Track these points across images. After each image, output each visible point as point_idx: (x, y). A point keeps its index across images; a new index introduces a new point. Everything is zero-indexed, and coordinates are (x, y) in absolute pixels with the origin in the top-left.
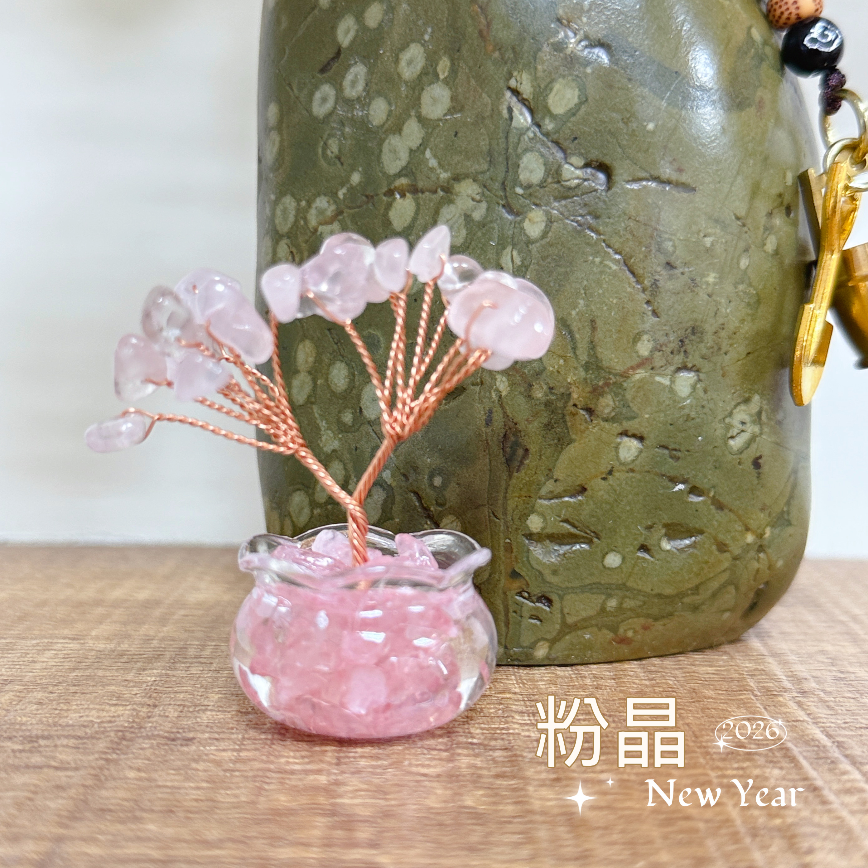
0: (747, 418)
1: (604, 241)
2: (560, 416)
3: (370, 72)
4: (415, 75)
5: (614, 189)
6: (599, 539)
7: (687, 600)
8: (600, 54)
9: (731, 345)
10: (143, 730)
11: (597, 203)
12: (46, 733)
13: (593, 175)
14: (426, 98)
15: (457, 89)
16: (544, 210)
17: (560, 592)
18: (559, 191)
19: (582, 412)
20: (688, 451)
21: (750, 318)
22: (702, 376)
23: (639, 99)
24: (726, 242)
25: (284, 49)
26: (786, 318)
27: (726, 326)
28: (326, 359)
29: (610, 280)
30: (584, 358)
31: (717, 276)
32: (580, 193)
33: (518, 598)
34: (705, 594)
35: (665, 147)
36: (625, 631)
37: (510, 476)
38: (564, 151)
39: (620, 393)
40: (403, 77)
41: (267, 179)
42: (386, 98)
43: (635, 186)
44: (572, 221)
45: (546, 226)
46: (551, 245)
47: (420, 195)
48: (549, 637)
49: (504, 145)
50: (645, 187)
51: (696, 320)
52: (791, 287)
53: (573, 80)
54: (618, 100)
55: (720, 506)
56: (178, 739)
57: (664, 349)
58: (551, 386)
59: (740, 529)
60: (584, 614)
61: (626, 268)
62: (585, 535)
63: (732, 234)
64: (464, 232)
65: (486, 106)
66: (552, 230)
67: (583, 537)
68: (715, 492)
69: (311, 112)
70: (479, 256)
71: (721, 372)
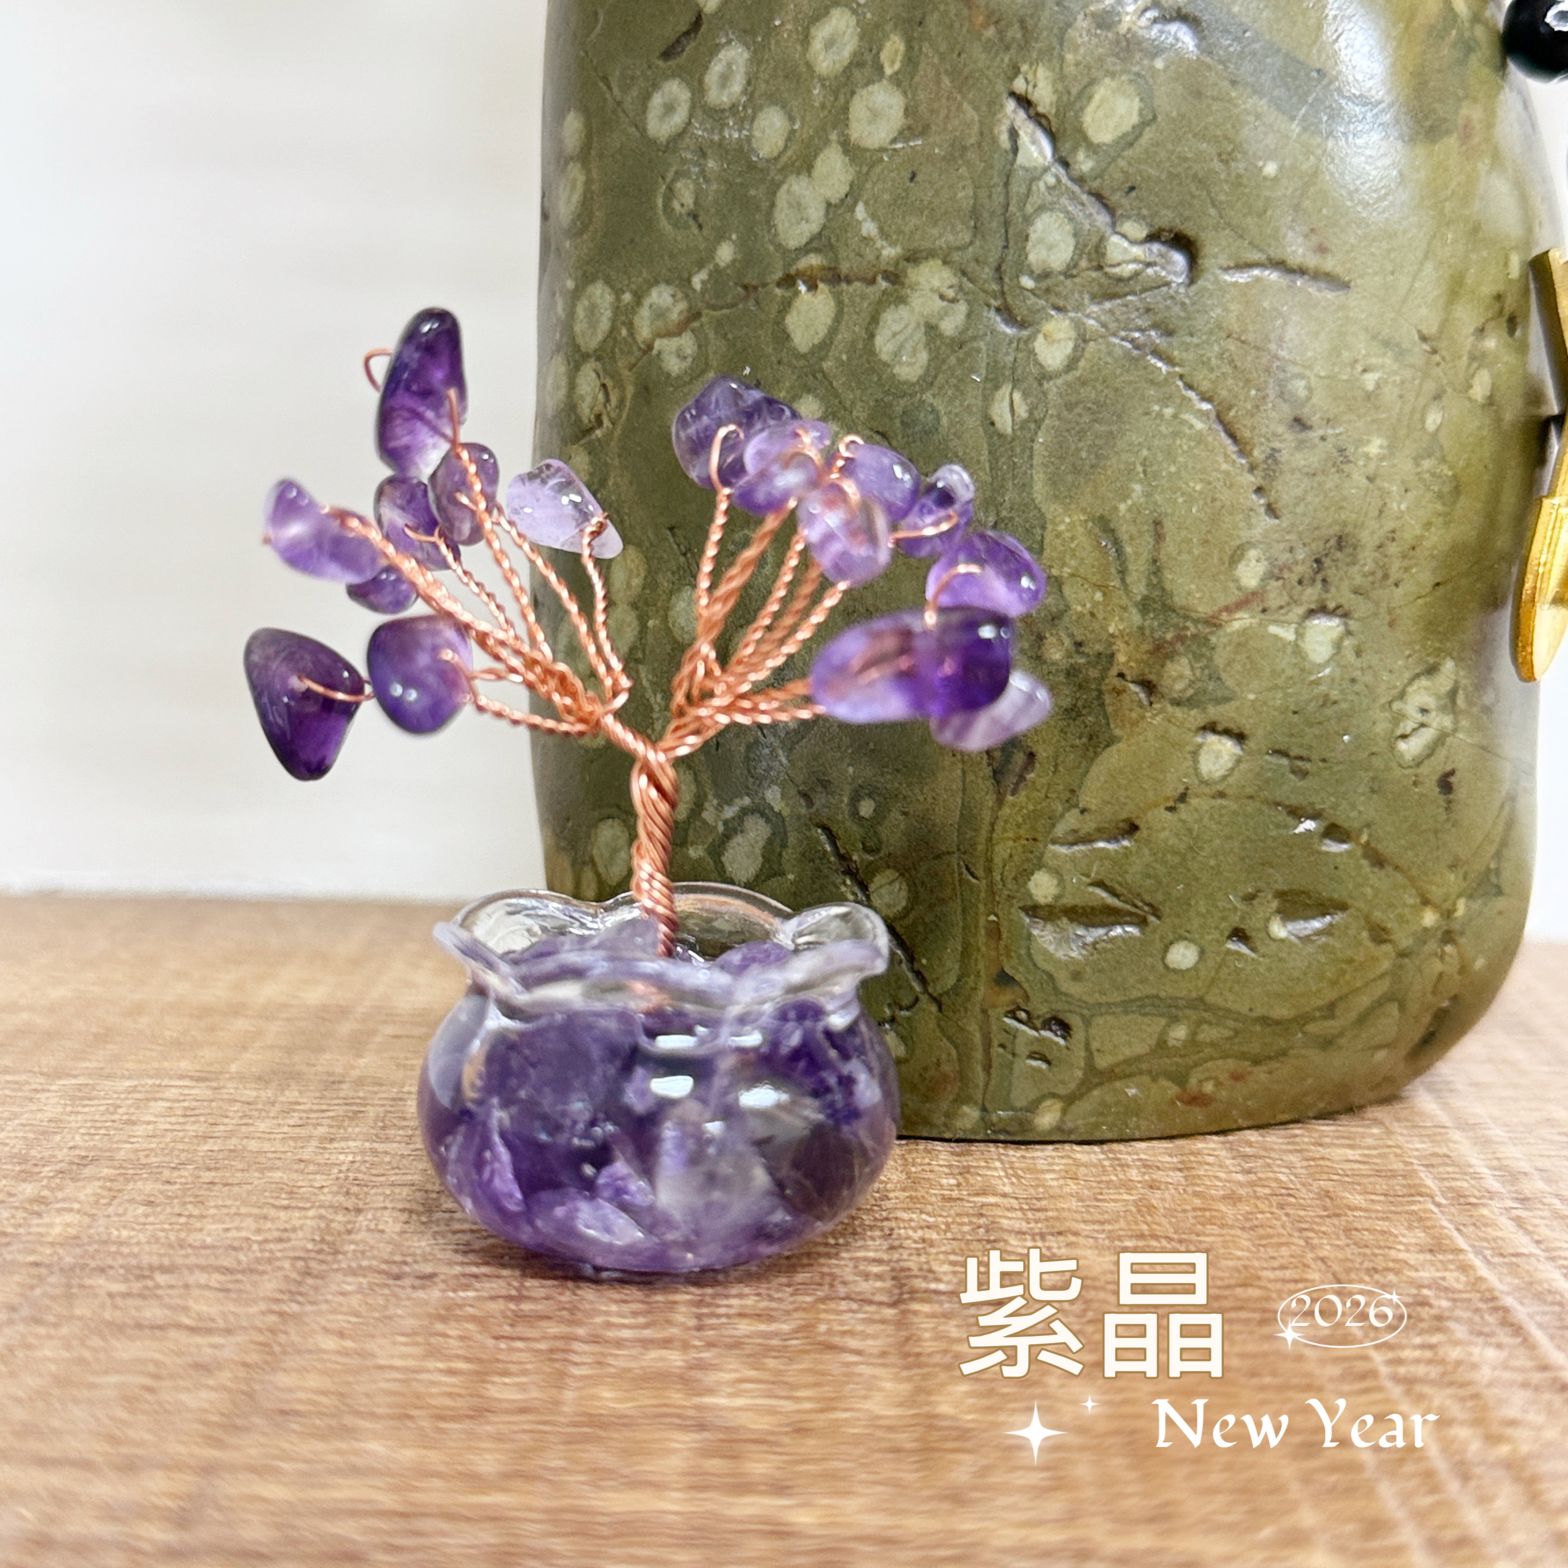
0: (1430, 702)
1: (1181, 377)
2: (1095, 694)
3: (756, 60)
4: (839, 67)
5: (1200, 282)
6: (1159, 917)
7: (1311, 1028)
8: (1180, 35)
9: (1407, 569)
11: (1168, 308)
12: (166, 1261)
13: (1161, 255)
14: (858, 109)
15: (914, 95)
16: (1072, 319)
17: (1085, 1012)
18: (1100, 285)
19: (1134, 688)
20: (1324, 760)
21: (1441, 519)
22: (1353, 625)
23: (1251, 118)
24: (1403, 382)
25: (596, 14)
27: (1397, 535)
28: (664, 582)
29: (1191, 449)
30: (1139, 590)
31: (1385, 443)
32: (1138, 288)
33: (1008, 1021)
34: (1345, 1018)
35: (1297, 207)
36: (1201, 1082)
37: (1000, 801)
38: (1110, 209)
39: (1202, 656)
40: (817, 69)
41: (559, 252)
42: (783, 107)
43: (1241, 278)
44: (1123, 339)
45: (1076, 348)
46: (1084, 384)
47: (844, 286)
48: (1062, 1091)
49: (1001, 199)
50: (1257, 279)
51: (1345, 524)
52: (1513, 463)
53: (1131, 81)
54: (1211, 119)
55: (1379, 861)
57: (1286, 575)
58: (1079, 639)
59: (1411, 901)
60: (1127, 1052)
61: (1220, 428)
62: (1133, 910)
63: (1413, 366)
64: (923, 357)
65: (969, 125)
66: (1087, 355)
67: (1130, 914)
68: (1370, 835)
69: (645, 130)
70: (951, 400)
71: (1388, 618)
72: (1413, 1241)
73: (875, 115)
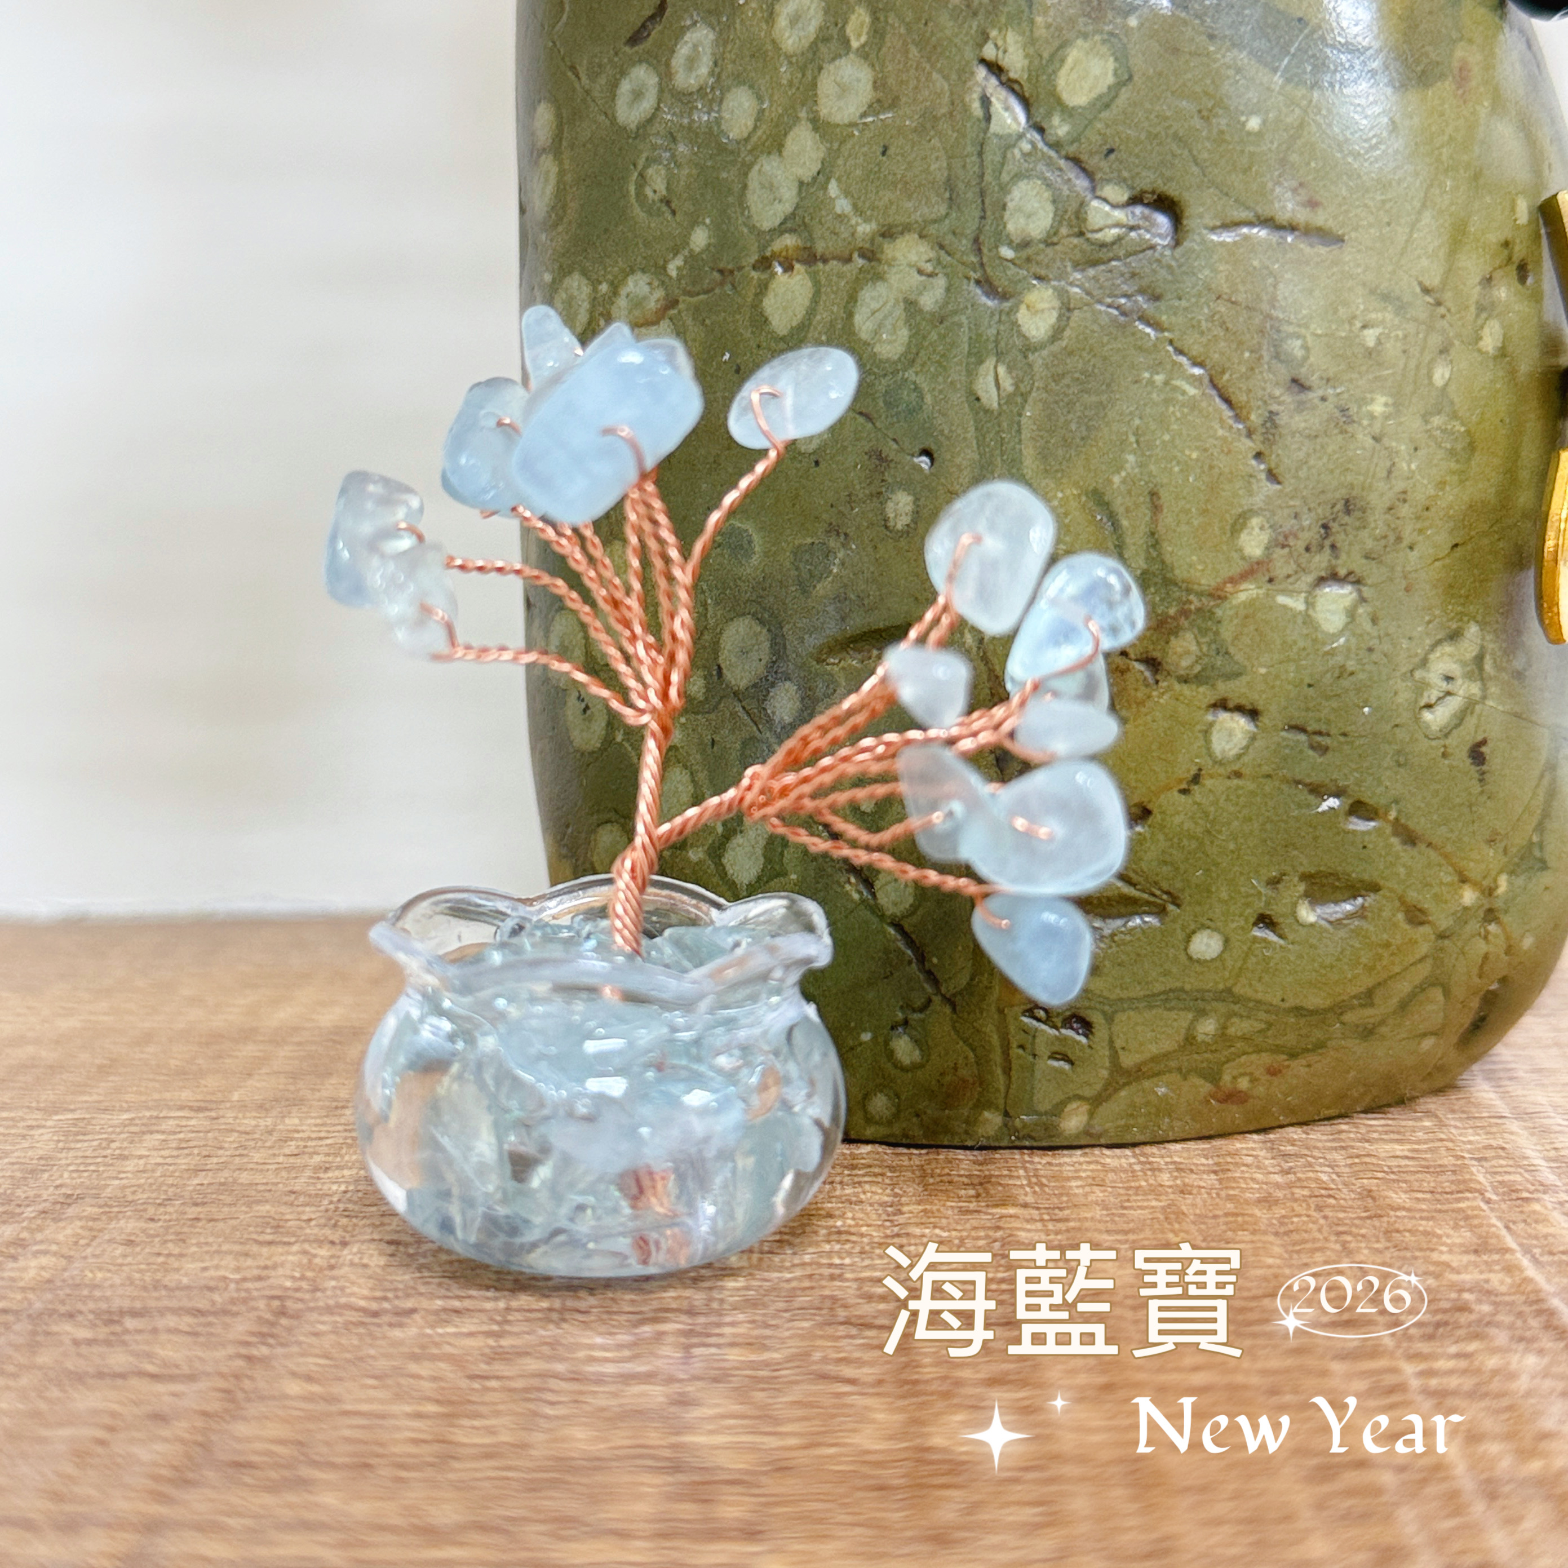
0: (1454, 669)
1: (1171, 342)
3: (722, 40)
4: (806, 43)
5: (1187, 244)
6: (1178, 906)
7: (1349, 1017)
9: (1420, 532)
10: (319, 1294)
11: (1154, 271)
12: (138, 1305)
13: (1146, 218)
14: (826, 85)
15: (884, 66)
16: (1055, 288)
17: (1107, 1008)
18: (1082, 251)
19: (1139, 666)
20: (1344, 735)
21: (1456, 478)
22: (1366, 592)
23: (1231, 72)
24: (1405, 337)
26: (1525, 475)
27: (1409, 496)
29: (1184, 416)
31: (1390, 401)
32: (1122, 253)
33: (1026, 1020)
34: (1385, 1005)
35: (1283, 162)
36: (1235, 1078)
38: (1089, 174)
39: (1207, 630)
40: (783, 47)
41: (536, 246)
42: (751, 87)
43: (1227, 237)
44: (1109, 306)
45: (1060, 317)
46: (1071, 353)
47: (820, 265)
48: (1087, 1092)
49: (976, 169)
50: (1246, 238)
51: (1352, 486)
52: (1532, 416)
53: (1104, 42)
54: (1189, 76)
55: (1410, 839)
56: (386, 1311)
57: (1291, 542)
59: (1448, 879)
60: (1154, 1049)
61: (1214, 392)
62: (1152, 899)
63: (1416, 320)
64: (904, 333)
65: (939, 96)
66: (1072, 324)
67: (1148, 903)
68: (1399, 812)
69: (614, 118)
70: (934, 377)
71: (1404, 583)
72: (1458, 1241)
73: (843, 90)
